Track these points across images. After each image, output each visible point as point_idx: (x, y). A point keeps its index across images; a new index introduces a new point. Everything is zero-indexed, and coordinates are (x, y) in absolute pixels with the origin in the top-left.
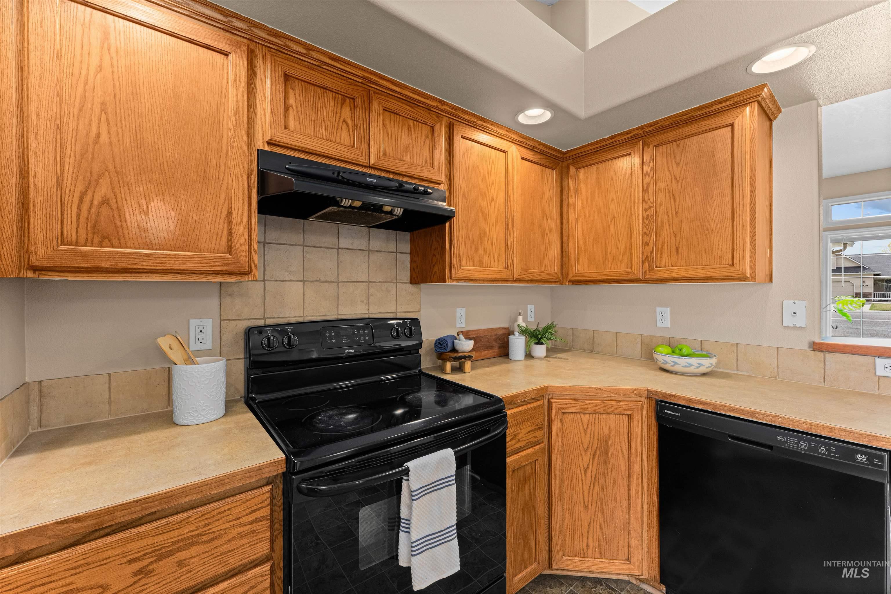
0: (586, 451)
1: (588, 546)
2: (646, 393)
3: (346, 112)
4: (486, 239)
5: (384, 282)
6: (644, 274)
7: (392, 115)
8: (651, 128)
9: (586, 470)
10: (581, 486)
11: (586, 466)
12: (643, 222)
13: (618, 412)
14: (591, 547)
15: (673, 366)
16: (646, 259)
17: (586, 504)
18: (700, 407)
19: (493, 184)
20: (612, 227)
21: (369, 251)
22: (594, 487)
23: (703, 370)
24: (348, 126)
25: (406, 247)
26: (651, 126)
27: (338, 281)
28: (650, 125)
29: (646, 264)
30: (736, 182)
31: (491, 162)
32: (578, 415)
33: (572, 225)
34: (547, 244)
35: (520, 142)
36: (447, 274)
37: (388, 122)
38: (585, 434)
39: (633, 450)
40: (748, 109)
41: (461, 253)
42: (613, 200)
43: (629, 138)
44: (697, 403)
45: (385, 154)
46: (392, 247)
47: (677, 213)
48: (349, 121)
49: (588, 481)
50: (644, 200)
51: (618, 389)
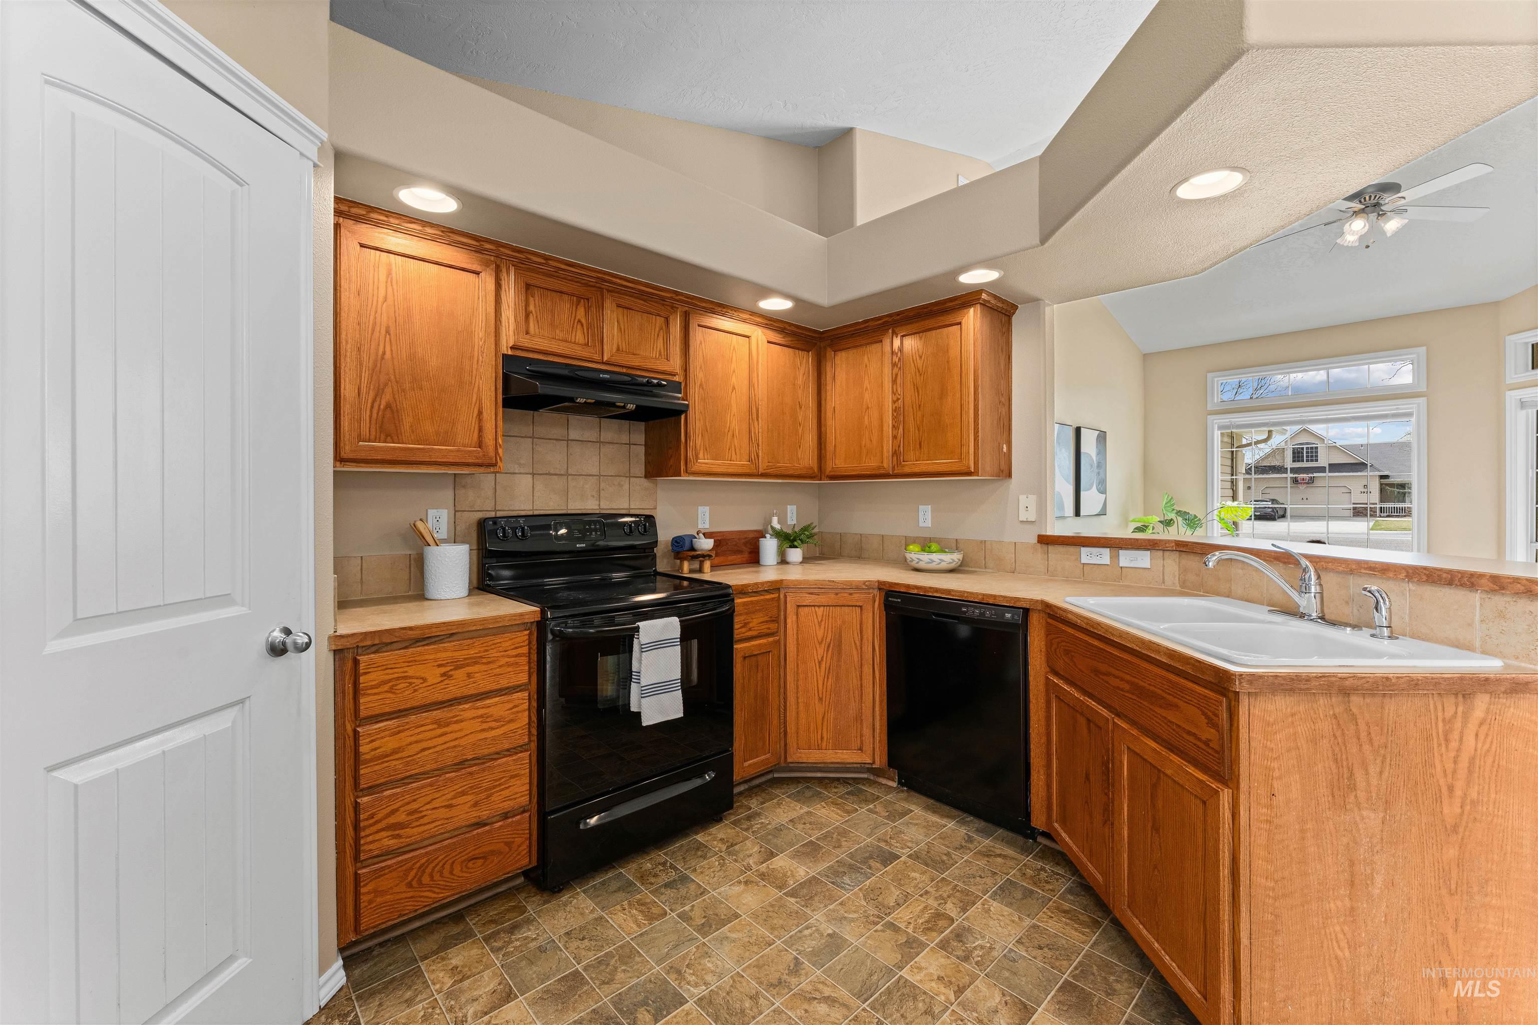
0: (820, 643)
1: (822, 738)
2: (877, 584)
3: (581, 312)
4: (727, 430)
5: (616, 476)
6: (893, 468)
7: (625, 311)
8: (898, 317)
9: (820, 663)
10: (815, 678)
11: (820, 659)
12: (893, 415)
13: (850, 604)
14: (825, 738)
15: (918, 563)
16: (895, 453)
17: (821, 696)
18: (915, 592)
19: (734, 371)
20: (866, 418)
21: (600, 442)
22: (828, 678)
24: (582, 325)
25: (640, 438)
26: (898, 315)
27: (567, 475)
28: (898, 314)
29: (895, 458)
30: (963, 380)
31: (732, 348)
32: (813, 608)
33: (829, 414)
34: (800, 436)
35: (767, 324)
36: (683, 467)
37: (621, 317)
38: (820, 626)
39: (865, 640)
40: (972, 310)
41: (698, 447)
42: (867, 389)
43: (880, 324)
44: (913, 589)
45: (618, 349)
46: (625, 438)
47: (920, 406)
48: (583, 321)
49: (822, 674)
50: (893, 392)
51: (850, 581)
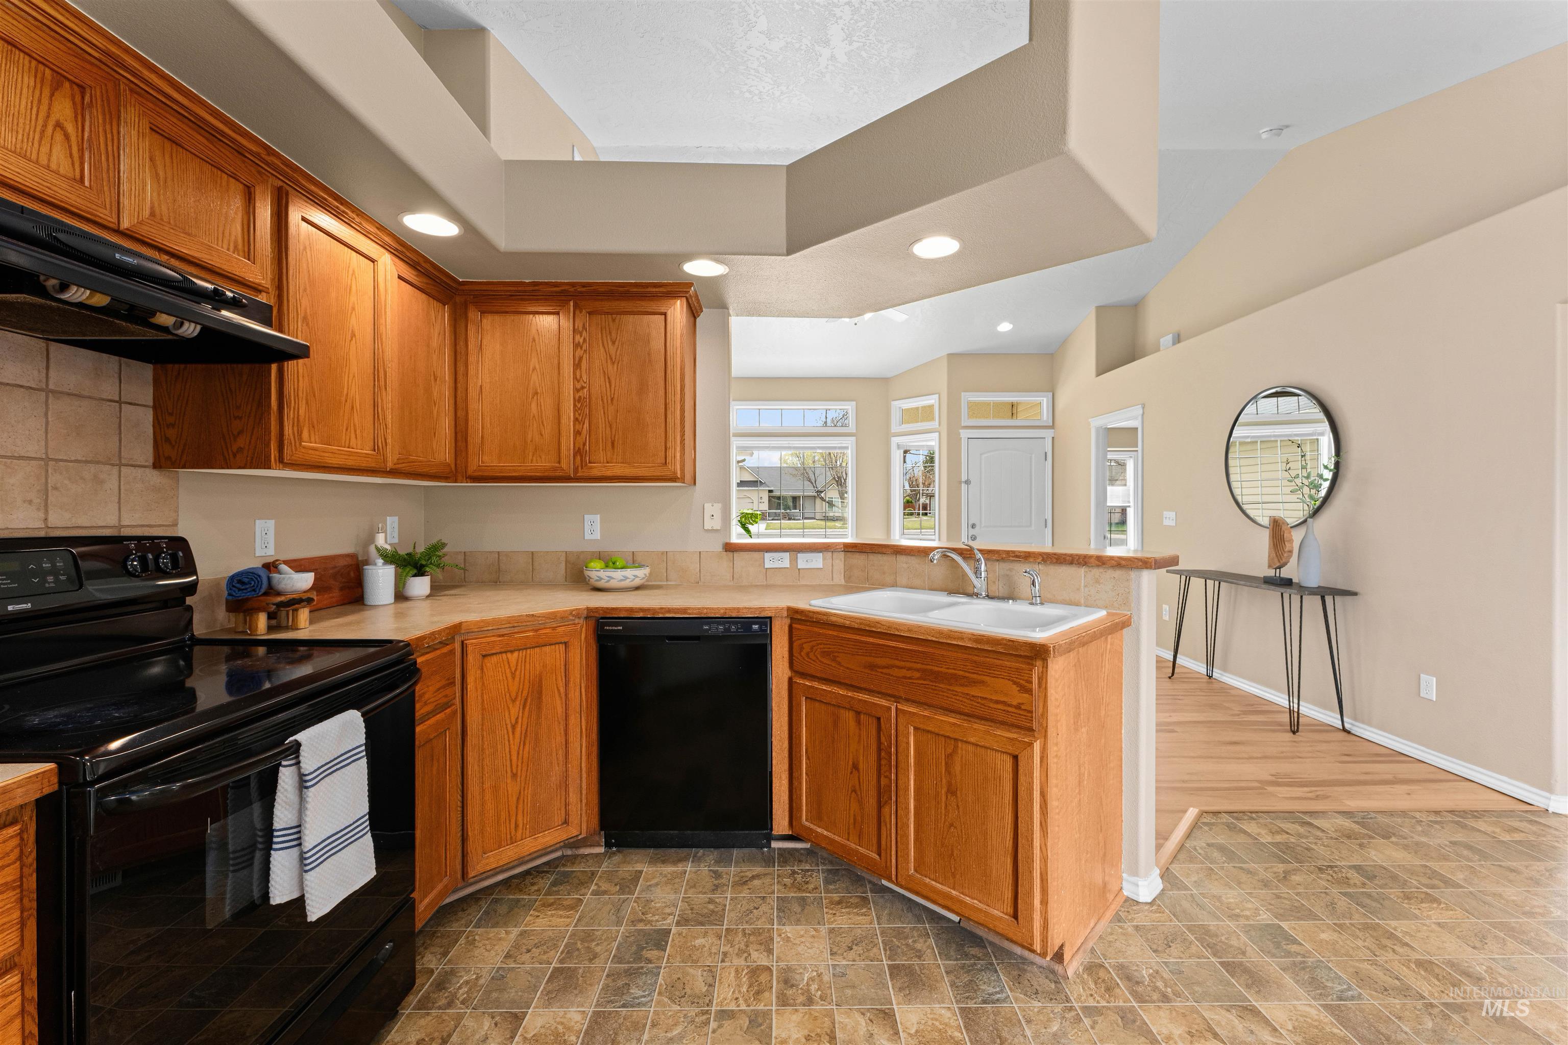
0: (514, 701)
1: (516, 826)
2: (585, 612)
3: (63, 109)
4: (343, 399)
5: (87, 462)
6: (576, 470)
7: (168, 144)
8: (584, 289)
9: (514, 727)
10: (507, 750)
11: (513, 722)
12: (575, 405)
13: (554, 641)
14: (521, 826)
15: (608, 581)
16: (578, 452)
17: (514, 771)
18: (641, 615)
19: (353, 309)
20: (534, 406)
21: (48, 391)
22: (524, 744)
23: (637, 582)
24: (67, 137)
25: (147, 395)
26: (584, 287)
28: (584, 285)
29: (578, 458)
30: (669, 376)
31: (351, 272)
32: (504, 655)
33: (473, 393)
34: (435, 419)
35: (396, 250)
36: (274, 453)
37: (158, 154)
38: (514, 678)
39: (571, 684)
40: (679, 302)
41: (301, 419)
42: (534, 369)
43: (556, 292)
44: (636, 612)
45: (152, 214)
46: (109, 389)
47: (612, 399)
48: (70, 128)
49: (517, 740)
50: (575, 378)
51: (554, 613)
